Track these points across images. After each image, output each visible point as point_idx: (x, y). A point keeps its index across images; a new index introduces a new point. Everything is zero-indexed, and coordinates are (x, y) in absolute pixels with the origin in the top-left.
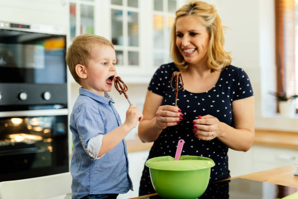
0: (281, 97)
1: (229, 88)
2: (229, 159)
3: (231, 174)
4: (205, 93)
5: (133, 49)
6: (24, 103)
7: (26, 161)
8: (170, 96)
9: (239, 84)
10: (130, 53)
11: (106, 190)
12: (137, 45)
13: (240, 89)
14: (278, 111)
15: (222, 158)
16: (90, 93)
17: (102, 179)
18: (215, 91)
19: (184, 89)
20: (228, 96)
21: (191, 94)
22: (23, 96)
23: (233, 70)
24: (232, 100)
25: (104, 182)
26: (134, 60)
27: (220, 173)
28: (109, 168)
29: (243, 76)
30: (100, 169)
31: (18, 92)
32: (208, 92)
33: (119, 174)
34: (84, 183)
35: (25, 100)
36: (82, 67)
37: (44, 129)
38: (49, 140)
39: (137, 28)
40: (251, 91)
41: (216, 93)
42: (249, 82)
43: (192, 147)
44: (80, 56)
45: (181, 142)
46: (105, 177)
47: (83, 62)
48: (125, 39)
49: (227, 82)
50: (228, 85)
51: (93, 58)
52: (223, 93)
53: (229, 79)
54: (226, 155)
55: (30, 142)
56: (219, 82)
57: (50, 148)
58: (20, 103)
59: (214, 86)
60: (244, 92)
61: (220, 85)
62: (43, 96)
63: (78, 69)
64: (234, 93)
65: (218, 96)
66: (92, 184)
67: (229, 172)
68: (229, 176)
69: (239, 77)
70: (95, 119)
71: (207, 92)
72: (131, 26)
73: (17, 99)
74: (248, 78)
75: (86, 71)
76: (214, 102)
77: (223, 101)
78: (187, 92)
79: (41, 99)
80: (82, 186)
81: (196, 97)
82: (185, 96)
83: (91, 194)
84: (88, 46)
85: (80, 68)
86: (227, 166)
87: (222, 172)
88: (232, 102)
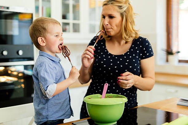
0: (169, 52)
1: (138, 52)
2: (137, 95)
3: (138, 104)
4: (123, 55)
5: (76, 22)
6: (6, 57)
7: (7, 93)
8: (100, 57)
9: (144, 49)
10: (74, 24)
11: (58, 117)
12: (79, 20)
13: (146, 52)
14: (167, 61)
15: (133, 95)
16: (47, 55)
17: (56, 110)
18: (129, 53)
19: (109, 52)
20: (137, 57)
21: (113, 56)
22: (5, 53)
23: (140, 40)
24: (140, 59)
25: (57, 112)
26: (76, 29)
27: (131, 104)
28: (60, 103)
29: (147, 44)
30: (54, 104)
31: (2, 50)
32: (125, 54)
33: (66, 106)
34: (44, 113)
35: (6, 55)
36: (42, 39)
37: (19, 73)
38: (22, 81)
39: (79, 9)
40: (152, 53)
41: (129, 55)
42: (151, 47)
43: (114, 88)
44: (40, 31)
45: (106, 85)
46: (57, 109)
47: (43, 36)
48: (70, 15)
49: (137, 48)
50: (137, 50)
51: (49, 33)
52: (134, 55)
53: (138, 46)
54: (136, 93)
55: (9, 82)
56: (131, 48)
57: (23, 86)
58: (3, 57)
59: (128, 50)
60: (148, 54)
61: (132, 50)
62: (18, 53)
63: (40, 40)
64: (141, 55)
65: (131, 57)
66: (50, 113)
67: (137, 103)
68: (137, 105)
69: (144, 44)
70: (50, 72)
71: (123, 54)
72: (74, 7)
73: (1, 55)
74: (150, 44)
75: (44, 41)
76: (128, 61)
77: (134, 60)
78: (110, 55)
79: (16, 55)
80: (43, 116)
81: (116, 58)
82: (109, 57)
83: (49, 120)
84: (46, 25)
85: (41, 39)
86: (136, 100)
87: (132, 104)
88: (140, 61)
